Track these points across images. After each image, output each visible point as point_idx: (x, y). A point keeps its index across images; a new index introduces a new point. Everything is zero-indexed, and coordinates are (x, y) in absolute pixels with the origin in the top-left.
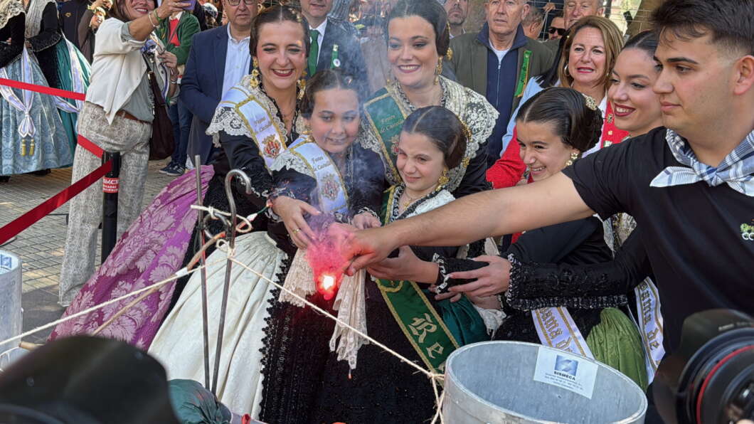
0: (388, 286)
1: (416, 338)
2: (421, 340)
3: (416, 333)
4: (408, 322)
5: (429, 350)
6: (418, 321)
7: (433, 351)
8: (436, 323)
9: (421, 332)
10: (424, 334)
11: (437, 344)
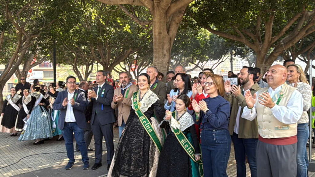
0: (176, 133)
1: (182, 144)
2: (183, 144)
3: (182, 143)
4: (181, 140)
5: (185, 146)
6: (183, 140)
7: (186, 147)
8: (186, 140)
9: (183, 142)
10: (184, 143)
11: (186, 145)
